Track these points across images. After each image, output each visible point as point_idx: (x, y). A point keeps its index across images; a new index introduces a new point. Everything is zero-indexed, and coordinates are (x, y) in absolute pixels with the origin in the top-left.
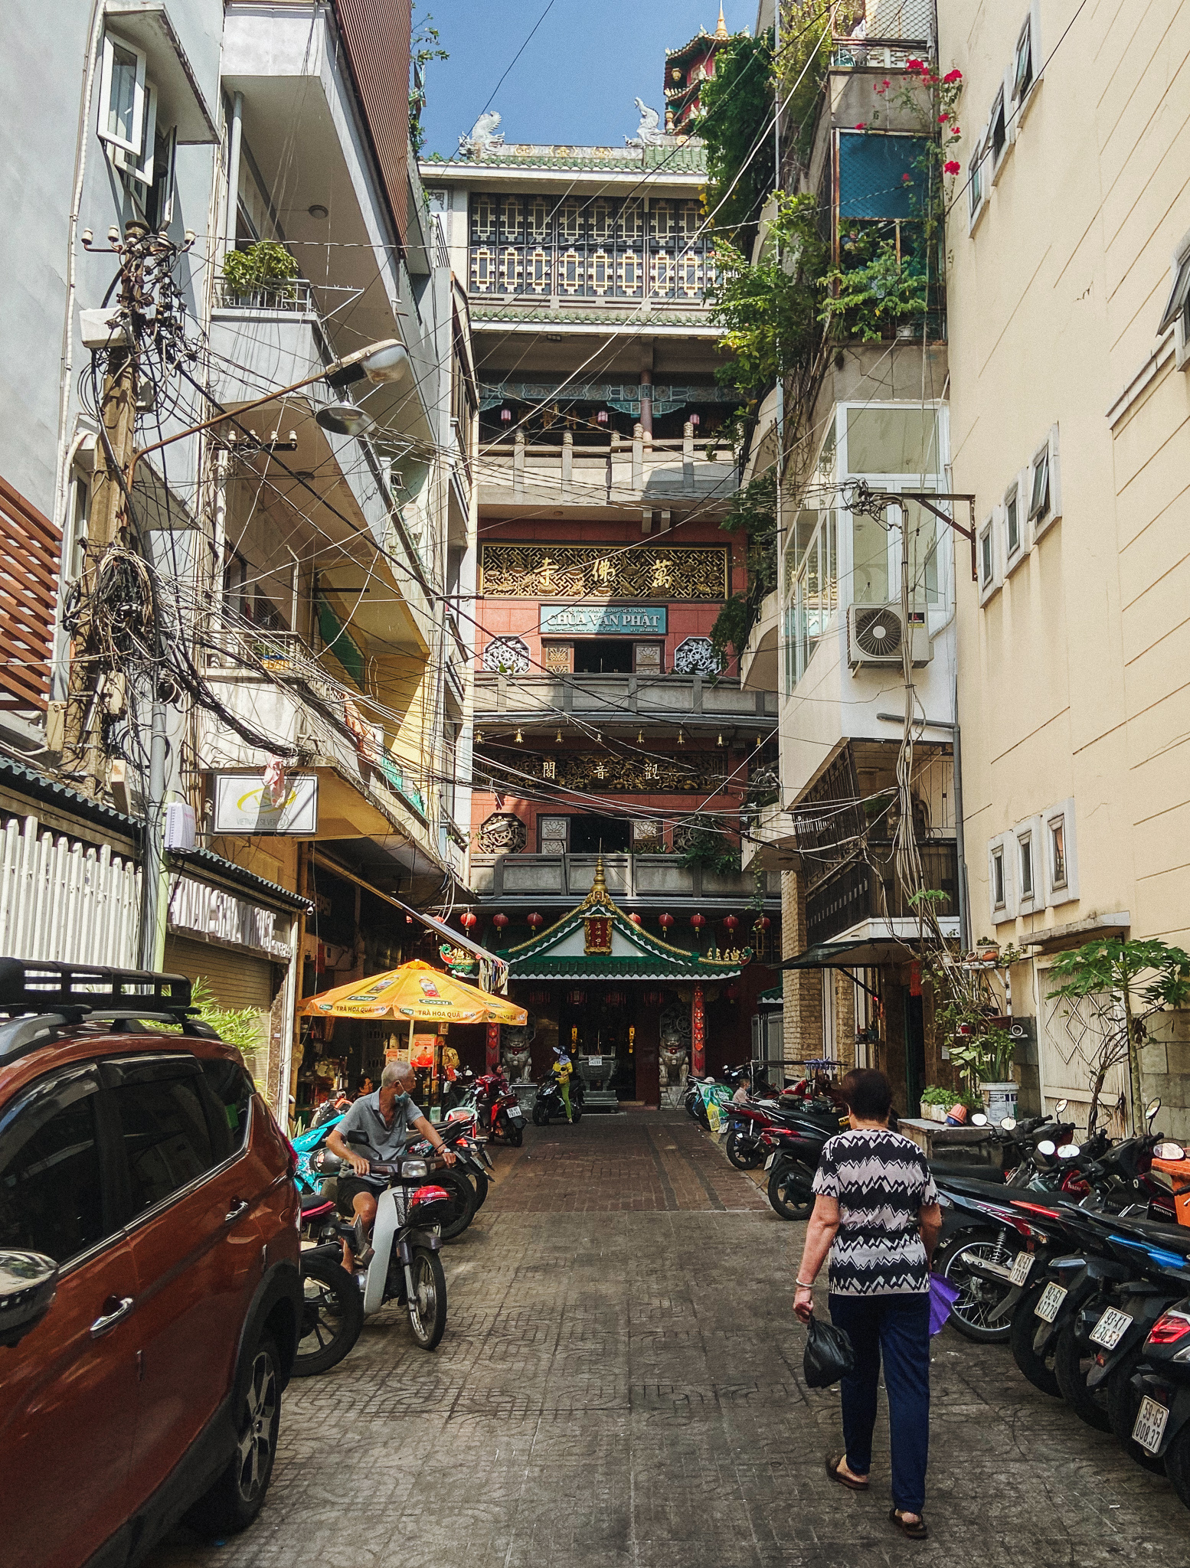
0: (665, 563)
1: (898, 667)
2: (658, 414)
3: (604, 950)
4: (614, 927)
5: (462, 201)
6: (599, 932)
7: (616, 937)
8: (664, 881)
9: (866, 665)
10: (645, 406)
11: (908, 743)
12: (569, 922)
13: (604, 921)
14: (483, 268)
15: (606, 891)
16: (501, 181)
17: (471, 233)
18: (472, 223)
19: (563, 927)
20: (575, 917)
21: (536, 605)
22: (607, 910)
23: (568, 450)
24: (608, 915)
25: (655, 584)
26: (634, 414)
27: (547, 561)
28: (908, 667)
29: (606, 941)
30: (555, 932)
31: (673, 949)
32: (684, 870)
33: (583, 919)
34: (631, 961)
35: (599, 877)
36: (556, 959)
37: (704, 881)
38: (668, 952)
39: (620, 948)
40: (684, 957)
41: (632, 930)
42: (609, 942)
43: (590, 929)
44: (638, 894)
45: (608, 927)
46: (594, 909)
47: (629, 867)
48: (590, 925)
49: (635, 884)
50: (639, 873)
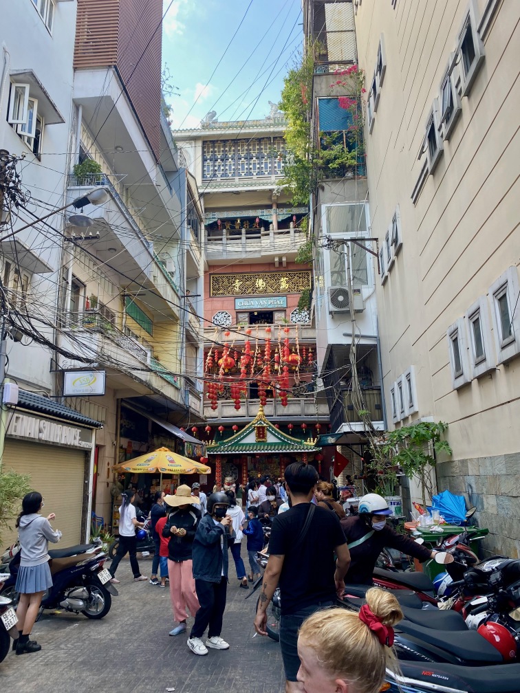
0: (285, 278)
1: (348, 312)
2: (280, 220)
3: (264, 440)
4: (268, 430)
5: (200, 144)
6: (261, 432)
7: (268, 434)
8: (288, 410)
9: (336, 312)
10: (273, 217)
11: (354, 345)
12: (249, 428)
13: (263, 428)
14: (208, 169)
15: (264, 415)
16: (214, 135)
17: (203, 155)
18: (203, 152)
19: (246, 430)
20: (251, 426)
21: (233, 298)
22: (264, 422)
23: (243, 236)
24: (265, 425)
25: (281, 287)
26: (270, 220)
27: (237, 281)
28: (352, 313)
29: (264, 436)
30: (243, 433)
31: (293, 439)
32: (297, 405)
33: (255, 427)
34: (275, 444)
35: (261, 409)
36: (243, 444)
37: (306, 410)
38: (291, 440)
39: (271, 439)
40: (298, 442)
41: (275, 431)
42: (266, 436)
43: (258, 431)
44: (277, 416)
45: (265, 430)
46: (259, 423)
47: (273, 404)
48: (258, 429)
49: (276, 411)
50: (278, 407)
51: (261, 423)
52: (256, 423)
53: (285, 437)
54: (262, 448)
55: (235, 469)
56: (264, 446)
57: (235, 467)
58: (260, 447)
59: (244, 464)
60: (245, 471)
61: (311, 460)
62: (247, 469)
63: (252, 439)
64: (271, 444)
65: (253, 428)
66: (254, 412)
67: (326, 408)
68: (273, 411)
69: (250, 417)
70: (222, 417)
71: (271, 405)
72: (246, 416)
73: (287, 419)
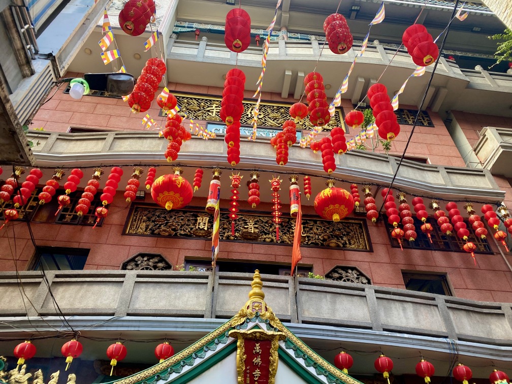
4: (280, 352)
7: (280, 370)
22: (271, 325)
27: (215, 105)
29: (268, 375)
33: (236, 337)
35: (256, 290)
37: (382, 313)
41: (308, 358)
42: (274, 375)
43: (245, 353)
44: (304, 322)
45: (272, 351)
46: (251, 325)
47: (290, 289)
48: (246, 347)
49: (299, 309)
50: (304, 297)
51: (258, 328)
52: (243, 324)
65: (230, 340)
66: (233, 307)
67: (435, 318)
68: (289, 308)
69: (217, 317)
70: (128, 315)
71: (283, 291)
72: (208, 314)
73: (333, 334)
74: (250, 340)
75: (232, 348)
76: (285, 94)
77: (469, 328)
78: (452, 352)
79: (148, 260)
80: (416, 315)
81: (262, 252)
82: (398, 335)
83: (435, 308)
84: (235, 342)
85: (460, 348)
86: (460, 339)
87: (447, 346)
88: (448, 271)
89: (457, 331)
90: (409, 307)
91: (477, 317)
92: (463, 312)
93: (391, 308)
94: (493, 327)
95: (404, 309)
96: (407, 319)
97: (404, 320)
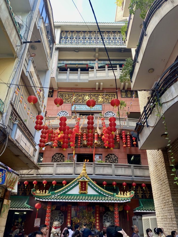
0: (101, 96)
2: (100, 66)
3: (85, 192)
4: (89, 184)
6: (83, 186)
7: (89, 188)
10: (96, 64)
12: (74, 182)
14: (63, 41)
15: (86, 173)
18: (61, 35)
19: (72, 184)
22: (86, 179)
23: (79, 72)
25: (99, 100)
26: (94, 66)
27: (74, 96)
30: (70, 185)
32: (109, 168)
33: (79, 181)
34: (94, 196)
35: (84, 169)
36: (69, 195)
37: (116, 171)
38: (106, 193)
39: (90, 191)
40: (111, 195)
41: (94, 185)
42: (87, 189)
43: (81, 185)
44: (96, 175)
45: (86, 184)
46: (82, 178)
47: (93, 166)
48: (81, 183)
49: (95, 171)
50: (96, 168)
51: (84, 179)
52: (80, 178)
53: (101, 190)
54: (84, 198)
55: (62, 215)
56: (85, 197)
57: (62, 214)
58: (82, 197)
59: (69, 212)
60: (69, 217)
61: (121, 209)
62: (70, 216)
63: (76, 191)
64: (91, 196)
65: (78, 182)
66: (79, 171)
67: (130, 171)
68: (92, 171)
69: (76, 174)
70: (56, 174)
71: (91, 167)
72: (73, 174)
73: (103, 177)
74: (82, 182)
75: (78, 184)
76: (97, 89)
77: (139, 173)
78: (132, 180)
79: (59, 155)
80: (125, 171)
81: (88, 151)
82: (118, 177)
83: (130, 168)
84: (79, 182)
85: (134, 179)
86: (135, 177)
87: (131, 179)
88: (141, 154)
89: (135, 174)
90: (123, 169)
91: (142, 170)
92: (138, 169)
93: (118, 169)
94: (146, 172)
95: (122, 169)
96: (122, 172)
97: (121, 172)
